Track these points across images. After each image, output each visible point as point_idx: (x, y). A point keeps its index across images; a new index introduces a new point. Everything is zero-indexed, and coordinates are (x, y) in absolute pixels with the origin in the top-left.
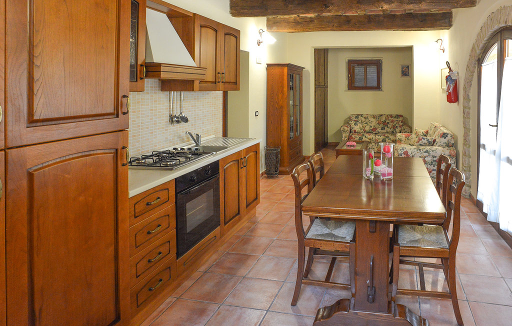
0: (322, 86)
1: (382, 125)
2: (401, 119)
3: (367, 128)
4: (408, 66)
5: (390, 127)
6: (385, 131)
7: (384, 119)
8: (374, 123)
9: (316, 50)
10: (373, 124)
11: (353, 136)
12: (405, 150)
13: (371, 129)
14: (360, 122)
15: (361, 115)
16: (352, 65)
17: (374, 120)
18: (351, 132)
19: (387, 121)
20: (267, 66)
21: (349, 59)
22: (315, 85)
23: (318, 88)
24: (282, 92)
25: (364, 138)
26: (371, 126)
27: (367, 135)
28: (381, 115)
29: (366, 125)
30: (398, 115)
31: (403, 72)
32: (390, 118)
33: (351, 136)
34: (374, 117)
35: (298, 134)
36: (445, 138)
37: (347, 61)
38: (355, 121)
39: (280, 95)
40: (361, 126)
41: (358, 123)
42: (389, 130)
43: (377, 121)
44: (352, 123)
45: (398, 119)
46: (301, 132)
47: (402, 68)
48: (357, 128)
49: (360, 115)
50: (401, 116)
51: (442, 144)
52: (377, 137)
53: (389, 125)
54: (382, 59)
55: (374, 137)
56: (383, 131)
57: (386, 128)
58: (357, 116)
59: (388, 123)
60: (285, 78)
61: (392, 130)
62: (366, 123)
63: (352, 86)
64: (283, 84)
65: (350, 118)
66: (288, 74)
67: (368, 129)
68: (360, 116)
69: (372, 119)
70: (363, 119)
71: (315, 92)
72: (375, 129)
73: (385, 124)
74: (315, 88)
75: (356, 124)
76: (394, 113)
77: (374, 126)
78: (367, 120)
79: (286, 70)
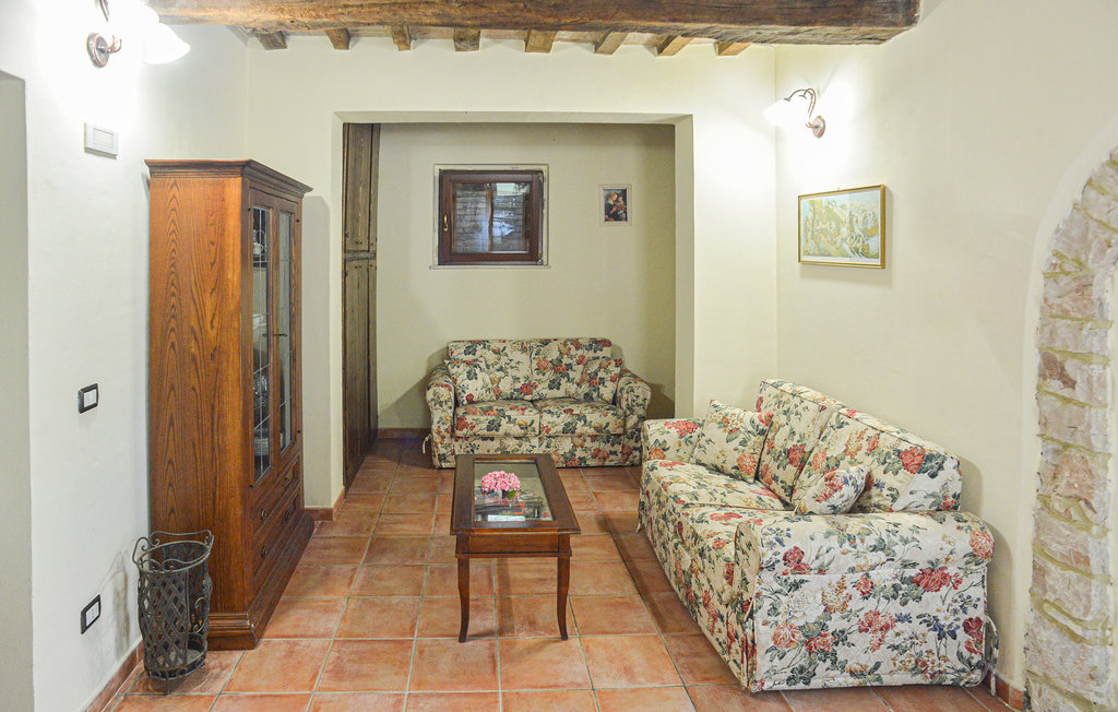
0: (362, 255)
1: (550, 375)
2: (606, 352)
3: (506, 386)
4: (625, 191)
5: (578, 378)
6: (560, 393)
7: (555, 355)
8: (524, 367)
9: (347, 126)
10: (523, 372)
11: (469, 419)
12: (789, 545)
13: (518, 386)
14: (483, 365)
15: (484, 343)
16: (453, 186)
17: (524, 358)
18: (457, 404)
19: (566, 360)
20: (147, 170)
21: (443, 168)
22: (345, 250)
23: (353, 259)
24: (219, 286)
25: (504, 421)
26: (516, 379)
27: (513, 413)
28: (546, 342)
29: (501, 374)
30: (596, 341)
31: (608, 208)
32: (573, 352)
33: (461, 419)
34: (524, 348)
35: (288, 442)
36: (933, 476)
37: (437, 174)
38: (468, 363)
39: (210, 303)
40: (488, 380)
41: (477, 371)
42: (572, 388)
43: (535, 362)
44: (460, 372)
45: (599, 353)
46: (297, 432)
47: (608, 197)
48: (474, 388)
49: (479, 342)
50: (607, 343)
51: (918, 498)
52: (547, 418)
53: (572, 374)
54: (544, 168)
55: (536, 418)
56: (555, 393)
57: (563, 381)
58: (472, 347)
59: (569, 366)
60: (233, 223)
61: (585, 388)
62: (501, 369)
63: (451, 252)
64: (222, 250)
65: (447, 354)
66: (245, 209)
67: (508, 387)
68: (479, 347)
69: (518, 356)
70: (491, 357)
71: (345, 274)
72: (528, 387)
73: (560, 370)
74: (345, 262)
75: (471, 376)
76: (585, 335)
77: (527, 378)
78: (504, 360)
79: (234, 187)
